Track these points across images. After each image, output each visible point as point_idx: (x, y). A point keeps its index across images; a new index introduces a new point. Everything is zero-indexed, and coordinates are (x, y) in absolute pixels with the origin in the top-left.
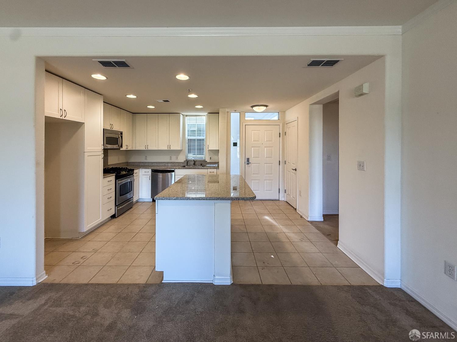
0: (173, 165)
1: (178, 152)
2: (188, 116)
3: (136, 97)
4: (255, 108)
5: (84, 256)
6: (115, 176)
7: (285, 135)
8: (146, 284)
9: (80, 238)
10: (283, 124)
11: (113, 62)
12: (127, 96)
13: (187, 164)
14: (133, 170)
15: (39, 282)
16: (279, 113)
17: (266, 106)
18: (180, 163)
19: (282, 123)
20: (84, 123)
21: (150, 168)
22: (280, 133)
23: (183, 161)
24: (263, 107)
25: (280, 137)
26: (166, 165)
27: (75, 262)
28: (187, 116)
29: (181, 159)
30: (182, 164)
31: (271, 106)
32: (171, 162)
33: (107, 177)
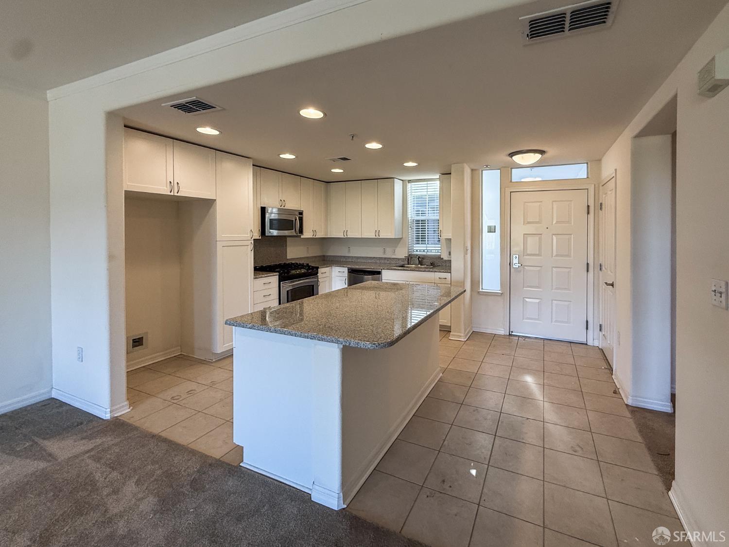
0: (388, 262)
1: (395, 242)
2: (413, 182)
3: (294, 157)
4: (517, 159)
5: (192, 390)
6: (278, 276)
7: (601, 209)
8: (219, 460)
9: (214, 360)
10: (597, 186)
11: (186, 103)
12: (281, 156)
13: (408, 262)
14: (317, 268)
15: (116, 416)
16: (587, 163)
17: (542, 152)
18: (399, 259)
19: (593, 185)
20: (216, 200)
21: (345, 266)
22: (588, 206)
23: (403, 257)
24: (532, 154)
25: (588, 213)
26: (378, 262)
27: (175, 397)
28: (409, 181)
29: (401, 253)
30: (402, 261)
31: (552, 151)
32: (385, 258)
33: (261, 277)
